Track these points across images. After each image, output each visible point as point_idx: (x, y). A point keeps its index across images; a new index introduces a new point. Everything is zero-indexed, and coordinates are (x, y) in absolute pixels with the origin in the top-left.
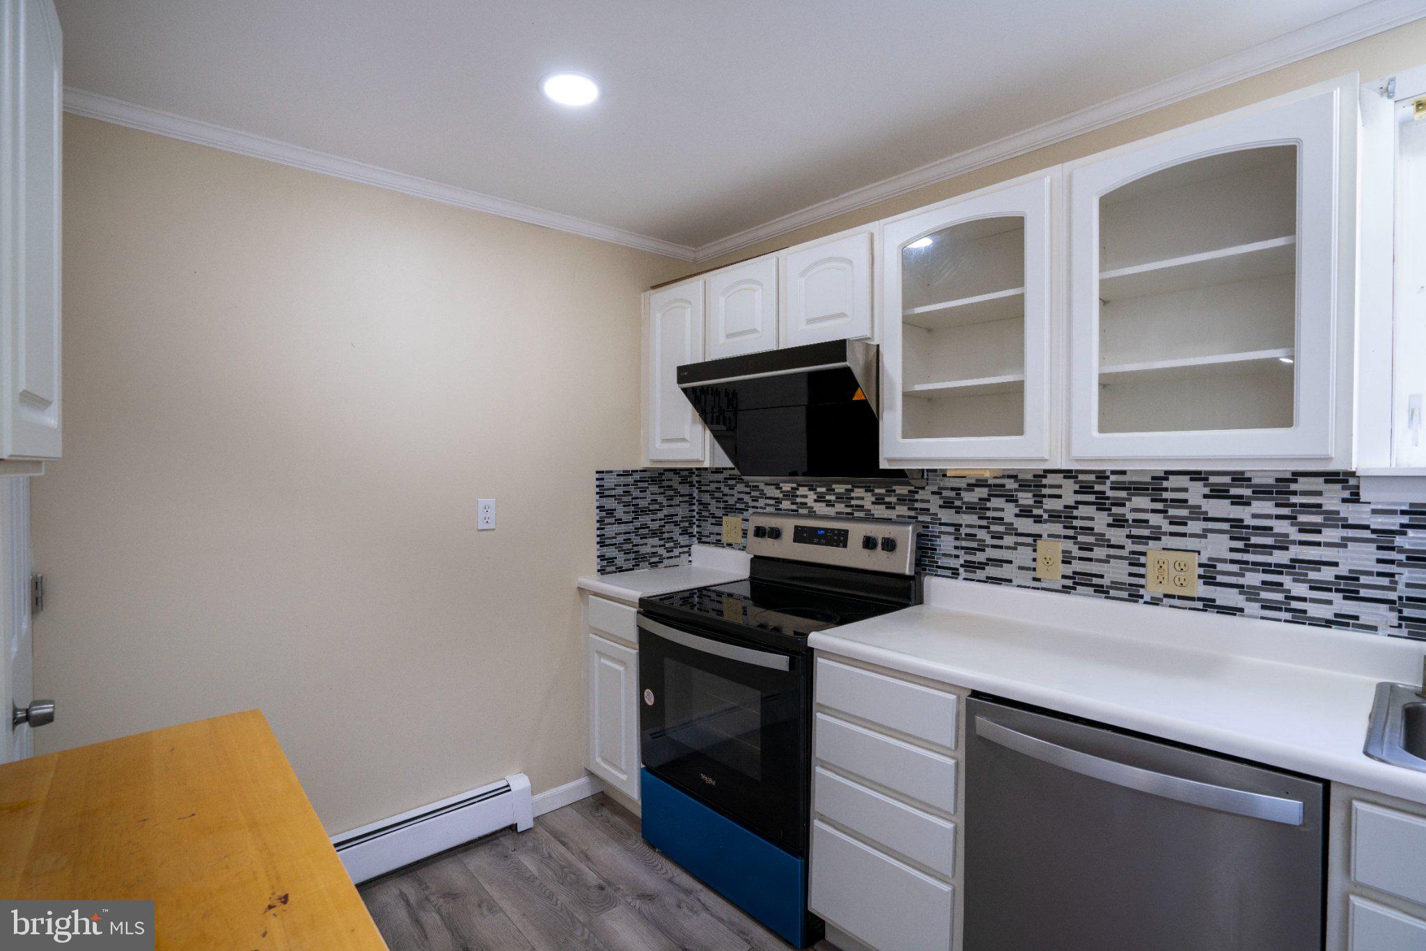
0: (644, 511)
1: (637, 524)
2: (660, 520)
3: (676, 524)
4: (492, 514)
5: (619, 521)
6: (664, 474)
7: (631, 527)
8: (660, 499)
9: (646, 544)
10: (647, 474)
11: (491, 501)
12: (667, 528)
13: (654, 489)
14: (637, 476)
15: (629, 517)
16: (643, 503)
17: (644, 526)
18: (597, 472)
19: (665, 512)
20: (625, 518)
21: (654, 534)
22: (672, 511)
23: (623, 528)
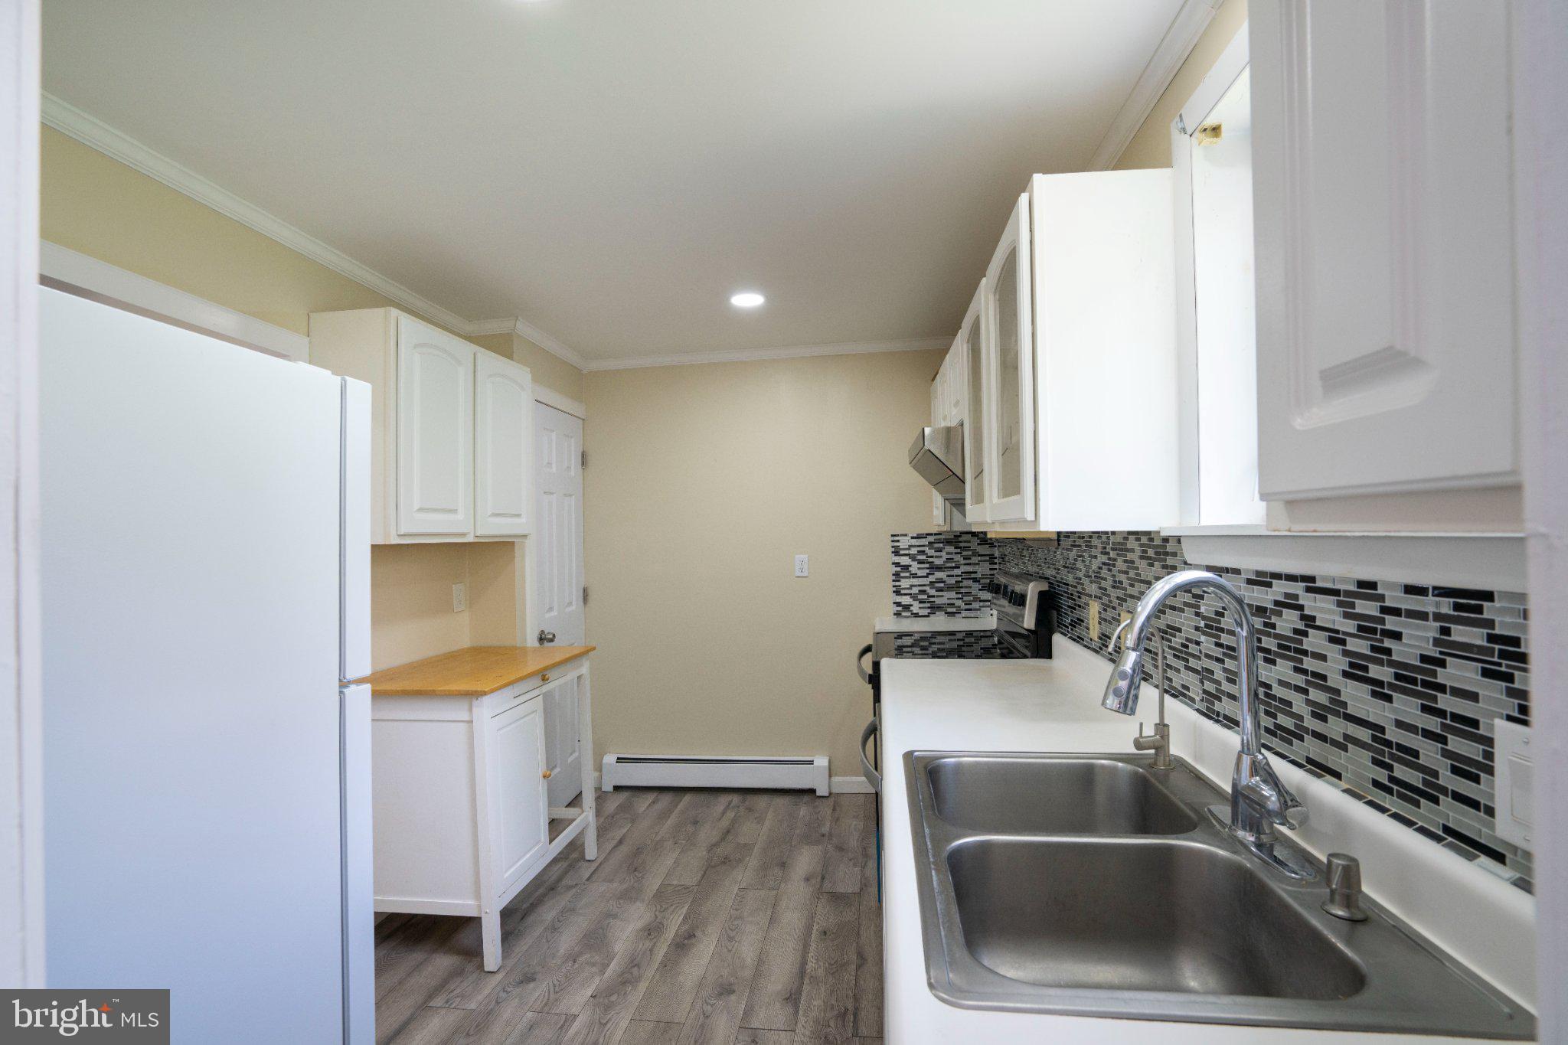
0: (939, 568)
1: (932, 578)
2: (957, 576)
3: (975, 580)
4: (805, 566)
5: (914, 576)
6: (960, 536)
7: (926, 581)
8: (958, 558)
9: (942, 596)
10: (942, 537)
11: (804, 557)
12: (965, 583)
13: (951, 549)
14: (931, 539)
15: (924, 572)
16: (938, 562)
17: (941, 581)
18: (892, 536)
19: (964, 569)
20: (920, 573)
21: (949, 588)
22: (970, 569)
23: (915, 581)
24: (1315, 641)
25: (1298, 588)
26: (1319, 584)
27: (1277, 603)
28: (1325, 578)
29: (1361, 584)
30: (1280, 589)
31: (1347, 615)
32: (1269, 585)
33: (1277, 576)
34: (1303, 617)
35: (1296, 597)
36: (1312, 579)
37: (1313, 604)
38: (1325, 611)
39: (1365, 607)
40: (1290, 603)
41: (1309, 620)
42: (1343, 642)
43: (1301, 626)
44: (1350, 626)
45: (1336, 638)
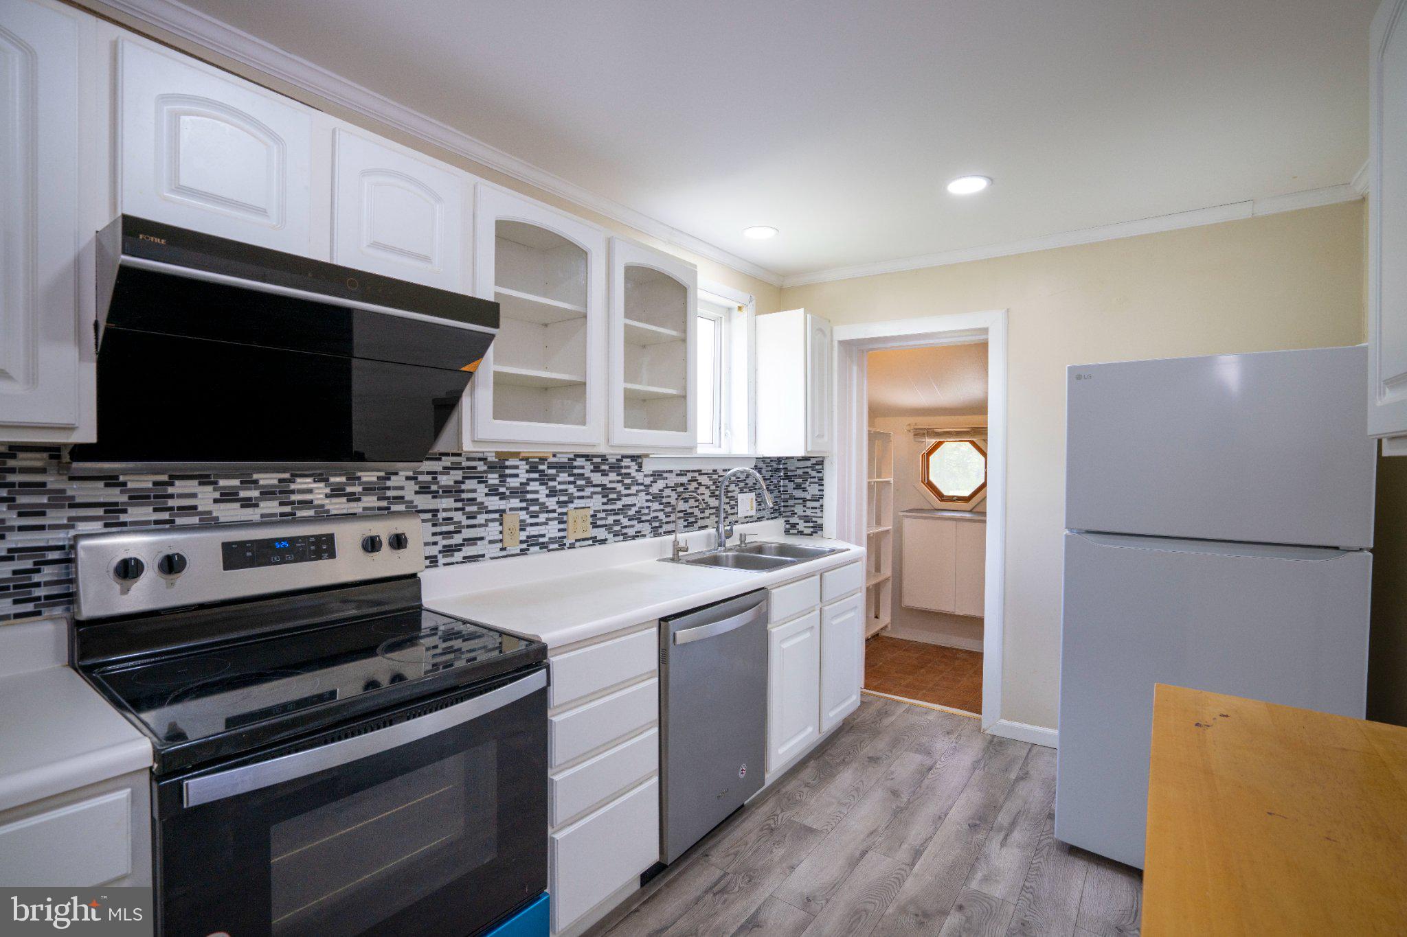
24: (702, 489)
25: (696, 474)
26: (703, 472)
27: (689, 481)
28: (705, 470)
29: (714, 471)
30: (690, 476)
31: (710, 480)
32: (686, 475)
33: (689, 471)
34: (698, 483)
35: (696, 477)
36: (701, 471)
37: (701, 478)
38: (704, 480)
39: (715, 477)
40: (694, 480)
41: (700, 484)
42: (709, 488)
43: (697, 486)
44: (711, 483)
45: (707, 487)
